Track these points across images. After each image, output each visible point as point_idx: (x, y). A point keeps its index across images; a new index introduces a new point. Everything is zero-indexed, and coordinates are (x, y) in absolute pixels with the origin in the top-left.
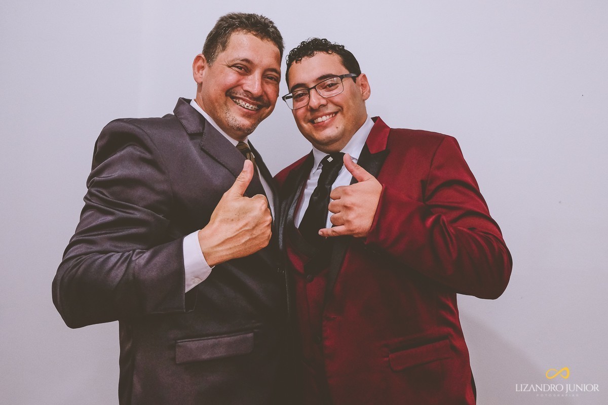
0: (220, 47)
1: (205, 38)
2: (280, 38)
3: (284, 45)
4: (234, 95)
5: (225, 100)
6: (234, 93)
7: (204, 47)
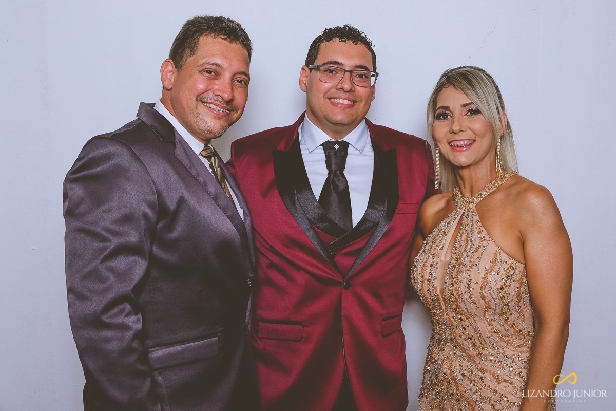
0: (188, 51)
1: (172, 43)
2: (248, 40)
3: (252, 47)
4: (205, 100)
5: (196, 105)
6: (205, 98)
7: (171, 51)
